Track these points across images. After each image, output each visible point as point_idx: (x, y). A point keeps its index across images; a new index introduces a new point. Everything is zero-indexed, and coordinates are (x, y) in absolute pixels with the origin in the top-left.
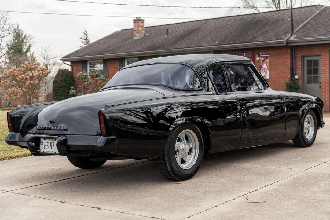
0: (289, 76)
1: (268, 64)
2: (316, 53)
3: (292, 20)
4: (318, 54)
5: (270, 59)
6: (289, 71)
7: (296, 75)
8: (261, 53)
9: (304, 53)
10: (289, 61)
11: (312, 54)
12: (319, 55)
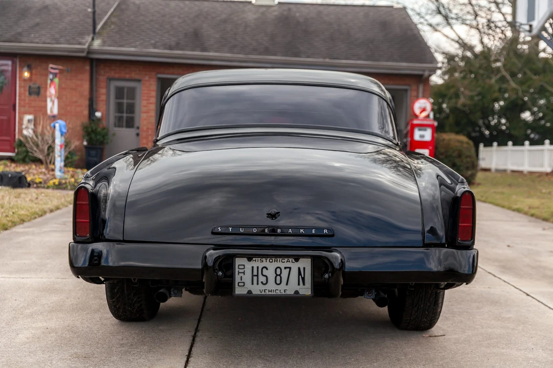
0: (86, 112)
1: (57, 87)
2: (134, 75)
3: (94, 13)
4: (137, 77)
5: (60, 79)
6: (87, 103)
7: (97, 111)
8: (51, 66)
9: (112, 74)
10: (86, 86)
11: (127, 76)
12: (139, 81)
